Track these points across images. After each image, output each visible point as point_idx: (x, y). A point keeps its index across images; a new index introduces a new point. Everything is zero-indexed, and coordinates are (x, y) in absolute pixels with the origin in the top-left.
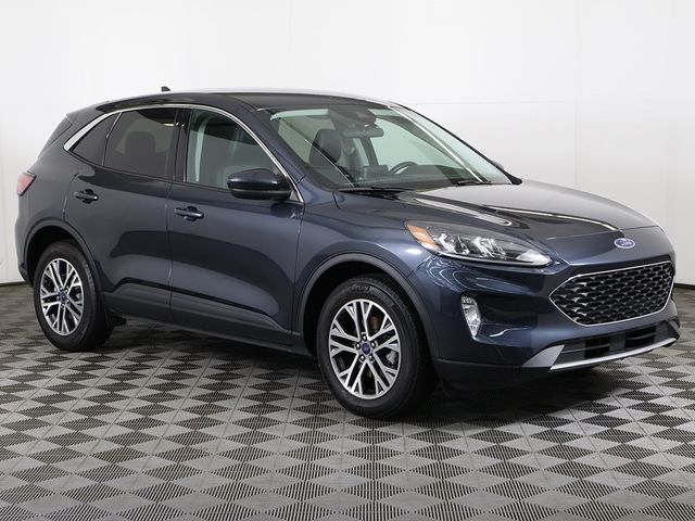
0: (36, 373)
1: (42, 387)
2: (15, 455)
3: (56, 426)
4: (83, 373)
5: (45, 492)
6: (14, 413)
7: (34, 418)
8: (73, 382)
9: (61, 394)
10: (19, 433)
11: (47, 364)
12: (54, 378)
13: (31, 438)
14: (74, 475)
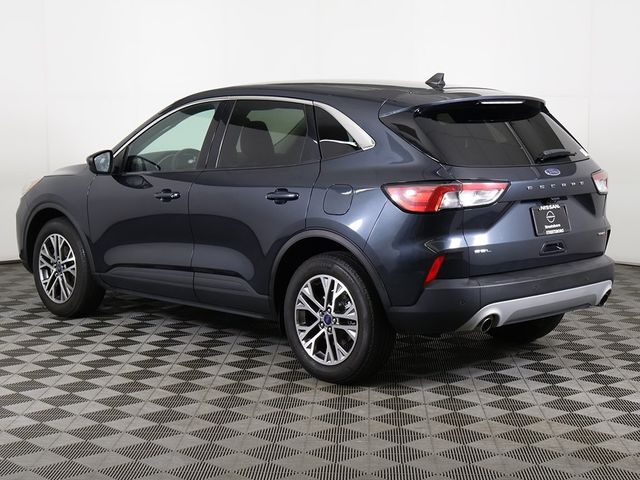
0: (39, 338)
1: (43, 353)
2: (11, 414)
3: (52, 387)
4: (83, 339)
5: (36, 449)
6: (15, 375)
7: (33, 381)
8: (72, 348)
9: (59, 358)
10: (18, 394)
11: (50, 330)
12: (55, 343)
13: (28, 399)
14: (64, 432)
